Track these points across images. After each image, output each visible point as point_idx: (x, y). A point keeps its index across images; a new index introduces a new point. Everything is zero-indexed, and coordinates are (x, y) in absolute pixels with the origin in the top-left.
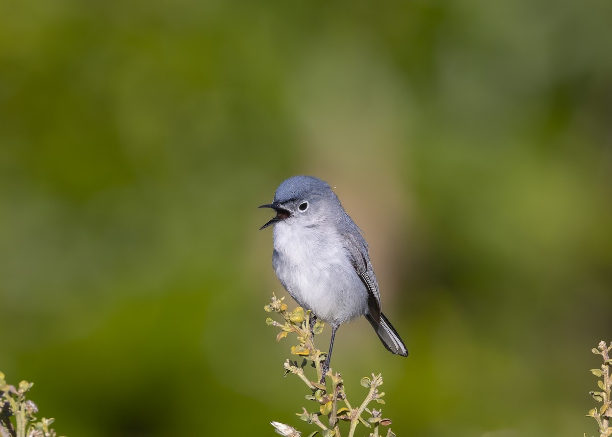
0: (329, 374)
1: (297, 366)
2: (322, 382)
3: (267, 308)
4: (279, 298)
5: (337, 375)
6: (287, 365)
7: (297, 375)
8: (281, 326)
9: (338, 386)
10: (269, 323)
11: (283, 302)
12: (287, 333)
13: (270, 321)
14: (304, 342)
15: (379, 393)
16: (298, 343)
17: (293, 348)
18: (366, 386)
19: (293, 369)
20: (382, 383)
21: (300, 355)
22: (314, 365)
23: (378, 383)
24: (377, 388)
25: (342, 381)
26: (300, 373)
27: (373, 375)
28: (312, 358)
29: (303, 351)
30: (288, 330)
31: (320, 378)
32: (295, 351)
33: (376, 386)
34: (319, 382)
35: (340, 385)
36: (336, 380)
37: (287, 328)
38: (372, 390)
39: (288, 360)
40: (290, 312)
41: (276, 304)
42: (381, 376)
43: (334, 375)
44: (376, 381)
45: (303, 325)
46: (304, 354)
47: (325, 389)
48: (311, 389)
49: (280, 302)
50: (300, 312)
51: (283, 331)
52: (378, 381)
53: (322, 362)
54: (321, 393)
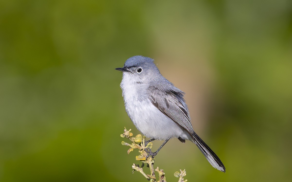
0: (157, 170)
1: (139, 167)
2: (153, 175)
3: (122, 136)
4: (128, 130)
5: (161, 170)
6: (134, 167)
7: (139, 172)
8: (130, 145)
9: (162, 176)
10: (123, 144)
11: (130, 132)
12: (133, 149)
13: (124, 143)
14: (142, 153)
15: (184, 180)
16: (139, 154)
17: (137, 157)
18: (177, 176)
19: (137, 168)
20: (185, 175)
21: (141, 160)
22: (148, 166)
23: (183, 174)
24: (183, 177)
25: (164, 173)
26: (141, 170)
27: (181, 170)
28: (147, 162)
29: (142, 158)
30: (134, 147)
31: (152, 173)
32: (138, 158)
33: (182, 176)
34: (152, 175)
35: (163, 176)
36: (161, 173)
37: (133, 146)
38: (181, 178)
39: (134, 164)
40: (134, 137)
41: (127, 133)
42: (185, 171)
43: (160, 170)
44: (182, 174)
45: (142, 144)
46: (143, 160)
47: (155, 178)
48: (148, 179)
49: (129, 132)
50: (140, 137)
51: (131, 148)
52: (184, 173)
53: (153, 164)
54: (153, 180)
